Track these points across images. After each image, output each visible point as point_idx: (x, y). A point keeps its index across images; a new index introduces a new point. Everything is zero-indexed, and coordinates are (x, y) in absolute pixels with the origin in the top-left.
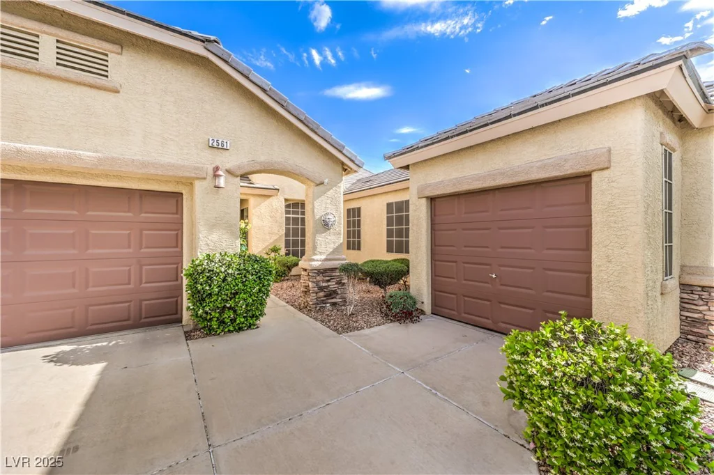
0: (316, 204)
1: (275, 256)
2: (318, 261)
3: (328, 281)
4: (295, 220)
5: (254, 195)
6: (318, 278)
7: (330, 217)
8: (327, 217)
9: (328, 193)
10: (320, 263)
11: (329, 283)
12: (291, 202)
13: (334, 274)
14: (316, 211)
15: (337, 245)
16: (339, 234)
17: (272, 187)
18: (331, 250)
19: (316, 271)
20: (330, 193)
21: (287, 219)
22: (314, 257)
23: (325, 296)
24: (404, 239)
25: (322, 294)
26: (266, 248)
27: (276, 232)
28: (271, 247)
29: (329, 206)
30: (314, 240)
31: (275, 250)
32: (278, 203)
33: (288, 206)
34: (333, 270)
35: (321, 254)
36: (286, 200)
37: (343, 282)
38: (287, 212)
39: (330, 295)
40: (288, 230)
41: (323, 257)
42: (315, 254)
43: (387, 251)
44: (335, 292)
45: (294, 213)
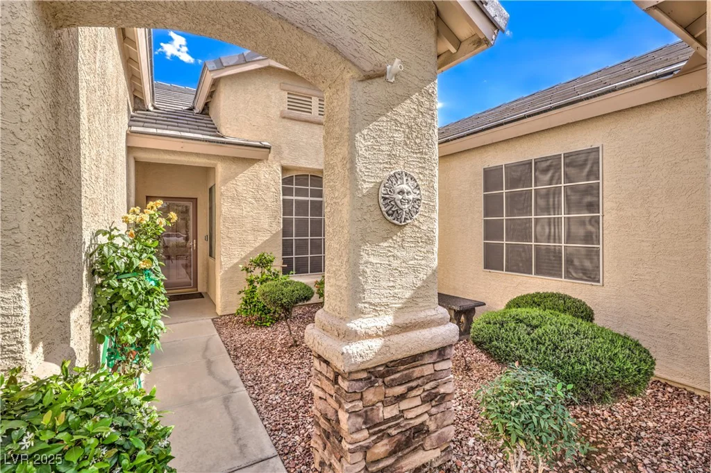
0: (362, 143)
1: (262, 274)
2: (368, 336)
3: (402, 397)
4: (302, 206)
5: (224, 158)
6: (370, 396)
7: (405, 187)
8: (397, 188)
9: (398, 109)
10: (377, 344)
11: (404, 405)
12: (294, 174)
13: (417, 372)
14: (360, 165)
15: (422, 276)
16: (429, 241)
17: (258, 144)
18: (408, 294)
19: (365, 375)
20: (405, 109)
21: (287, 205)
22: (357, 325)
23: (391, 454)
24: (533, 243)
25: (382, 448)
26: (244, 258)
27: (266, 226)
28: (256, 256)
29: (400, 151)
30: (356, 265)
31: (263, 262)
32: (269, 175)
33: (287, 181)
34: (415, 359)
35: (376, 308)
36: (285, 169)
37: (442, 390)
38: (286, 191)
39: (408, 443)
40: (287, 223)
41: (386, 320)
42: (360, 313)
43: (486, 267)
44: (421, 430)
45: (299, 192)
